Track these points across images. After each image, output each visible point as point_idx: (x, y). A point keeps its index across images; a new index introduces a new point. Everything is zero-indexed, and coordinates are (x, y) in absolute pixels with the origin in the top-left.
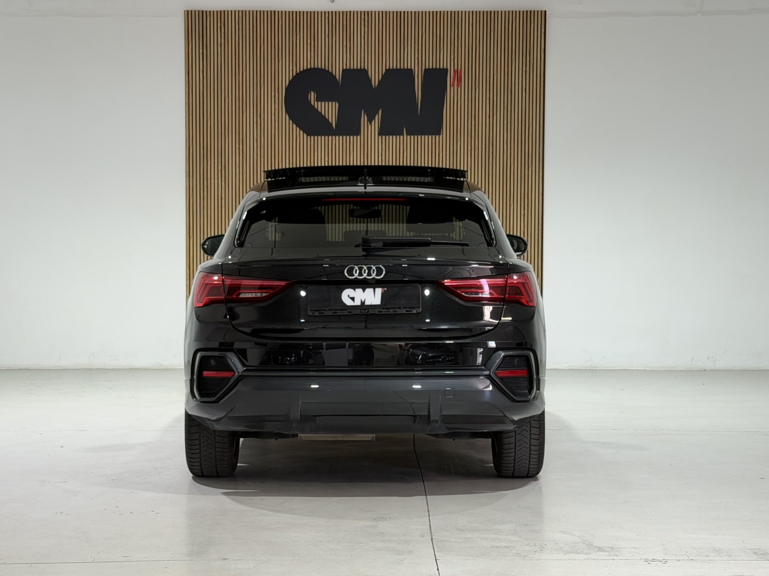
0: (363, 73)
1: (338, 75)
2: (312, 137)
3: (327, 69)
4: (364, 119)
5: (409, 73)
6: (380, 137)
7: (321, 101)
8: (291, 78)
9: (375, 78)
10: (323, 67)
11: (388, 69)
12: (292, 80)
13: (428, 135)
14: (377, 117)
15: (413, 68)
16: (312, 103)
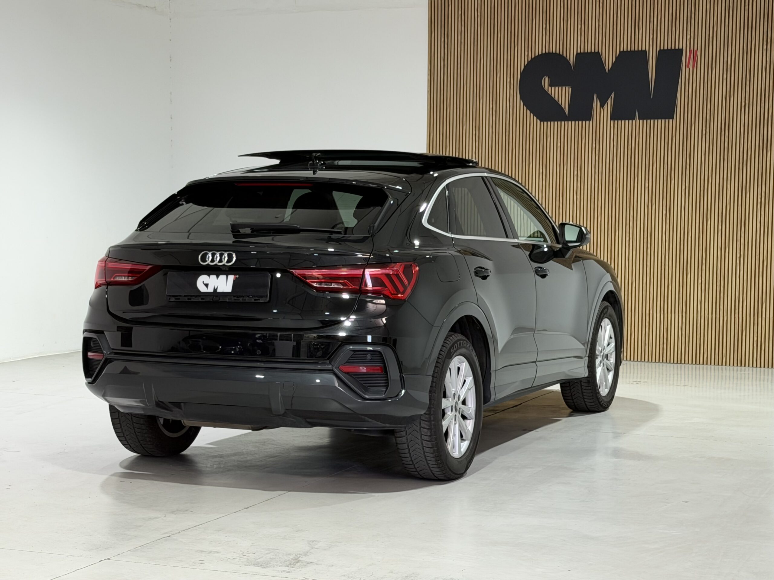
0: (596, 56)
1: (572, 60)
2: (545, 123)
3: (561, 53)
4: (596, 103)
5: (643, 55)
6: (612, 122)
7: (555, 86)
8: (526, 63)
9: (609, 61)
10: (558, 52)
11: (622, 52)
12: (527, 65)
13: (661, 119)
14: (609, 101)
15: (647, 50)
16: (546, 89)
